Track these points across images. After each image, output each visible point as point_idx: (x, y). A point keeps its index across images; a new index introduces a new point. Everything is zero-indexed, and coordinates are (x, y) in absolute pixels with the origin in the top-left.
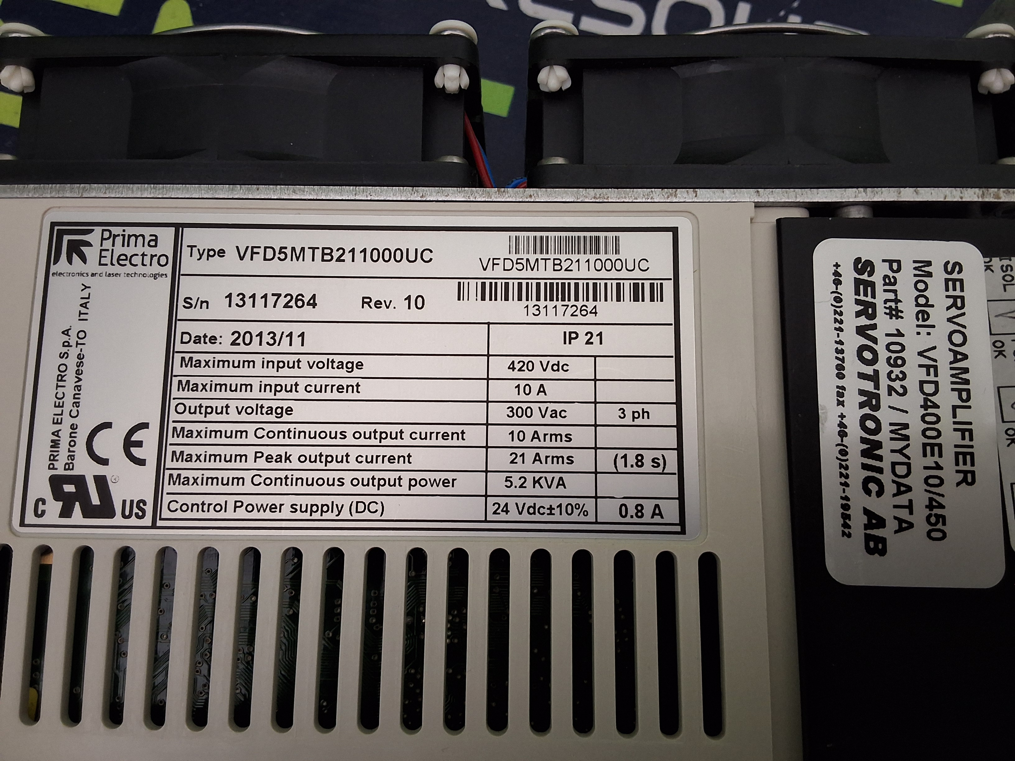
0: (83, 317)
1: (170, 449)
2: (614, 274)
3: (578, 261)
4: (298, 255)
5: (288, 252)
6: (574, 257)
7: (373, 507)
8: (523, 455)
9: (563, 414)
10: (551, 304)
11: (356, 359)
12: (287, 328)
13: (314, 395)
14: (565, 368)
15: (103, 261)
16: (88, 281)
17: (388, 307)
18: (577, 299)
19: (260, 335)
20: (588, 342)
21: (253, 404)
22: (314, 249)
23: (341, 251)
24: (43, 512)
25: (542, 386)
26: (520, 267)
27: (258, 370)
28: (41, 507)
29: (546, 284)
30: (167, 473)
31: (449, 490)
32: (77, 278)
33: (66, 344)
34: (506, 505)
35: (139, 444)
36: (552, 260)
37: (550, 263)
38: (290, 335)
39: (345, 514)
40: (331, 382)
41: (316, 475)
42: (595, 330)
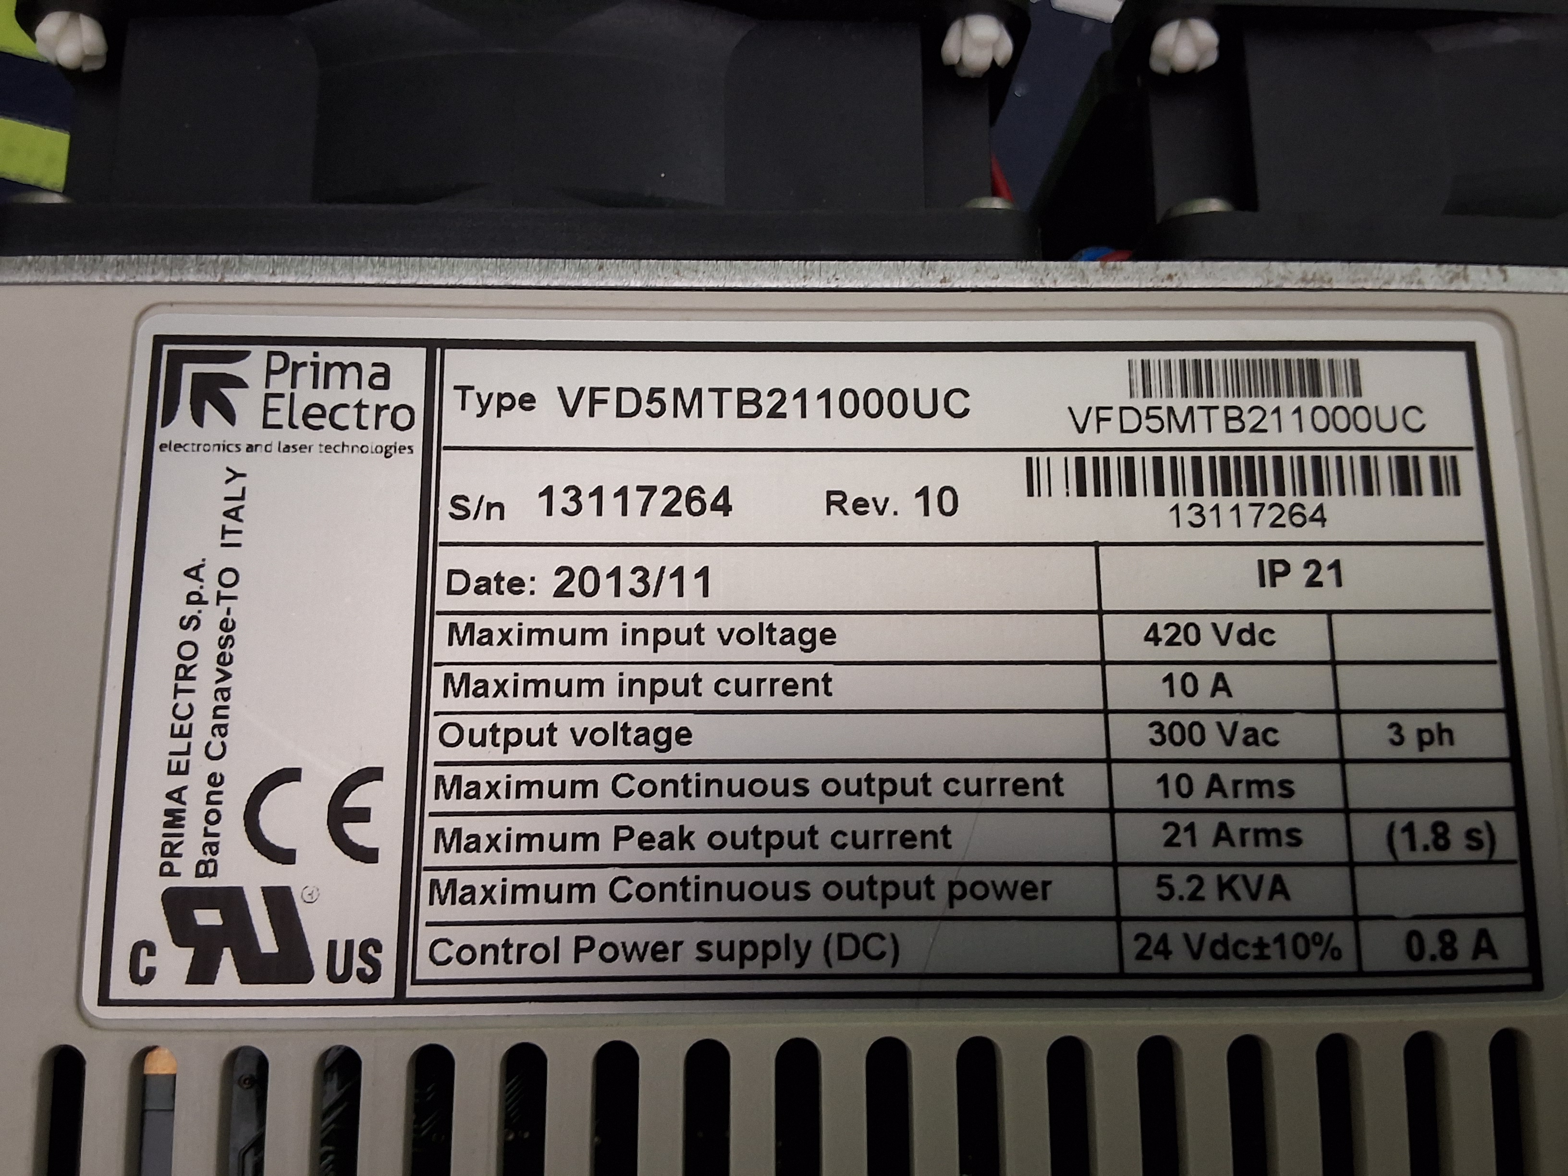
0: (230, 538)
1: (431, 825)
2: (1353, 438)
3: (1277, 410)
4: (688, 405)
5: (668, 397)
6: (1270, 403)
7: (875, 946)
8: (1191, 828)
9: (1271, 737)
10: (1227, 503)
11: (819, 623)
12: (671, 559)
13: (734, 702)
14: (1268, 637)
15: (272, 418)
16: (240, 461)
17: (881, 513)
18: (1281, 491)
19: (616, 573)
20: (1312, 583)
21: (607, 722)
22: (720, 392)
23: (777, 396)
24: (151, 972)
25: (1220, 676)
26: (1155, 424)
27: (614, 650)
28: (145, 961)
29: (1212, 459)
30: (427, 877)
31: (1036, 907)
32: (215, 454)
33: (195, 599)
34: (1164, 938)
35: (362, 815)
36: (1221, 410)
37: (1218, 416)
38: (679, 573)
39: (815, 963)
40: (769, 672)
41: (749, 876)
42: (1327, 556)
